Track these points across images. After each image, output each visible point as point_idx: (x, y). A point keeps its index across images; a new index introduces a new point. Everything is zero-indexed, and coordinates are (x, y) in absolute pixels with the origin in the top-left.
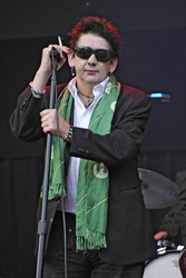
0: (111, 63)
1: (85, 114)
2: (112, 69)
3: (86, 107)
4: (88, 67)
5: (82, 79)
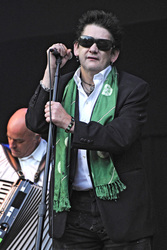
0: (113, 53)
1: (86, 102)
3: (88, 95)
4: (89, 55)
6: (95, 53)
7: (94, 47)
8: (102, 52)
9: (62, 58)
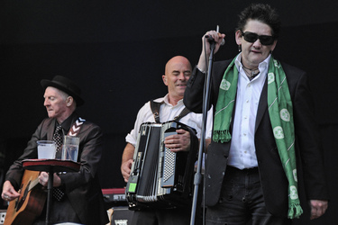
2: (273, 48)
4: (253, 49)
5: (247, 58)
6: (259, 48)
7: (257, 43)
8: (265, 47)
9: (216, 43)
